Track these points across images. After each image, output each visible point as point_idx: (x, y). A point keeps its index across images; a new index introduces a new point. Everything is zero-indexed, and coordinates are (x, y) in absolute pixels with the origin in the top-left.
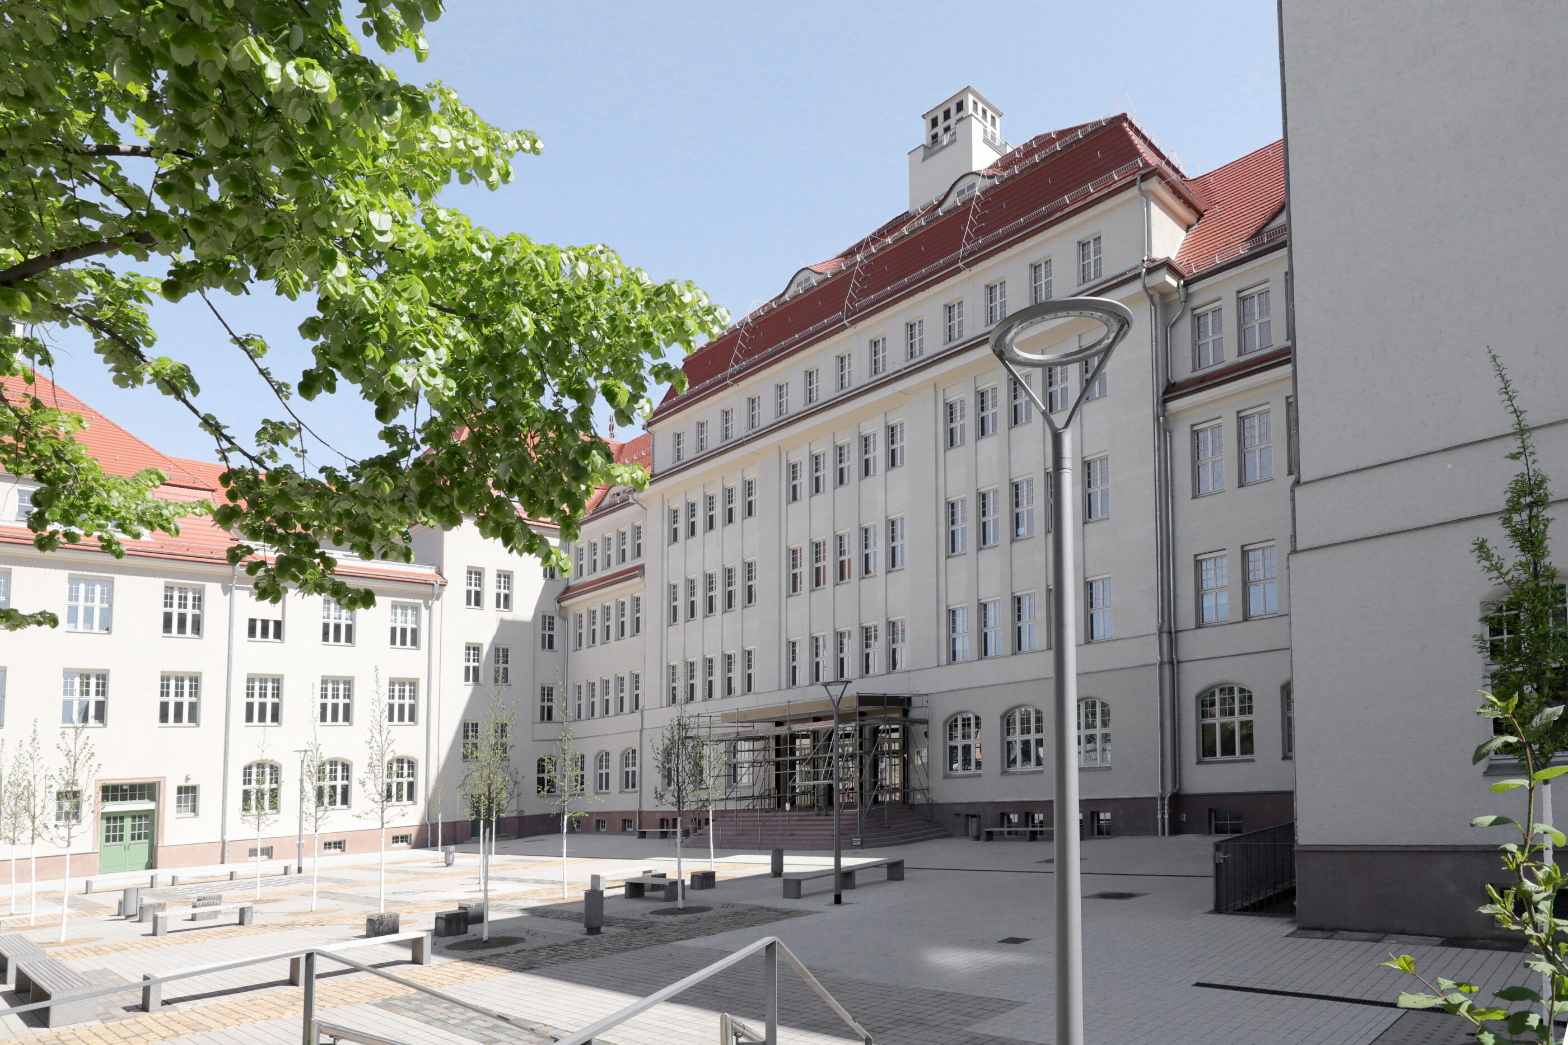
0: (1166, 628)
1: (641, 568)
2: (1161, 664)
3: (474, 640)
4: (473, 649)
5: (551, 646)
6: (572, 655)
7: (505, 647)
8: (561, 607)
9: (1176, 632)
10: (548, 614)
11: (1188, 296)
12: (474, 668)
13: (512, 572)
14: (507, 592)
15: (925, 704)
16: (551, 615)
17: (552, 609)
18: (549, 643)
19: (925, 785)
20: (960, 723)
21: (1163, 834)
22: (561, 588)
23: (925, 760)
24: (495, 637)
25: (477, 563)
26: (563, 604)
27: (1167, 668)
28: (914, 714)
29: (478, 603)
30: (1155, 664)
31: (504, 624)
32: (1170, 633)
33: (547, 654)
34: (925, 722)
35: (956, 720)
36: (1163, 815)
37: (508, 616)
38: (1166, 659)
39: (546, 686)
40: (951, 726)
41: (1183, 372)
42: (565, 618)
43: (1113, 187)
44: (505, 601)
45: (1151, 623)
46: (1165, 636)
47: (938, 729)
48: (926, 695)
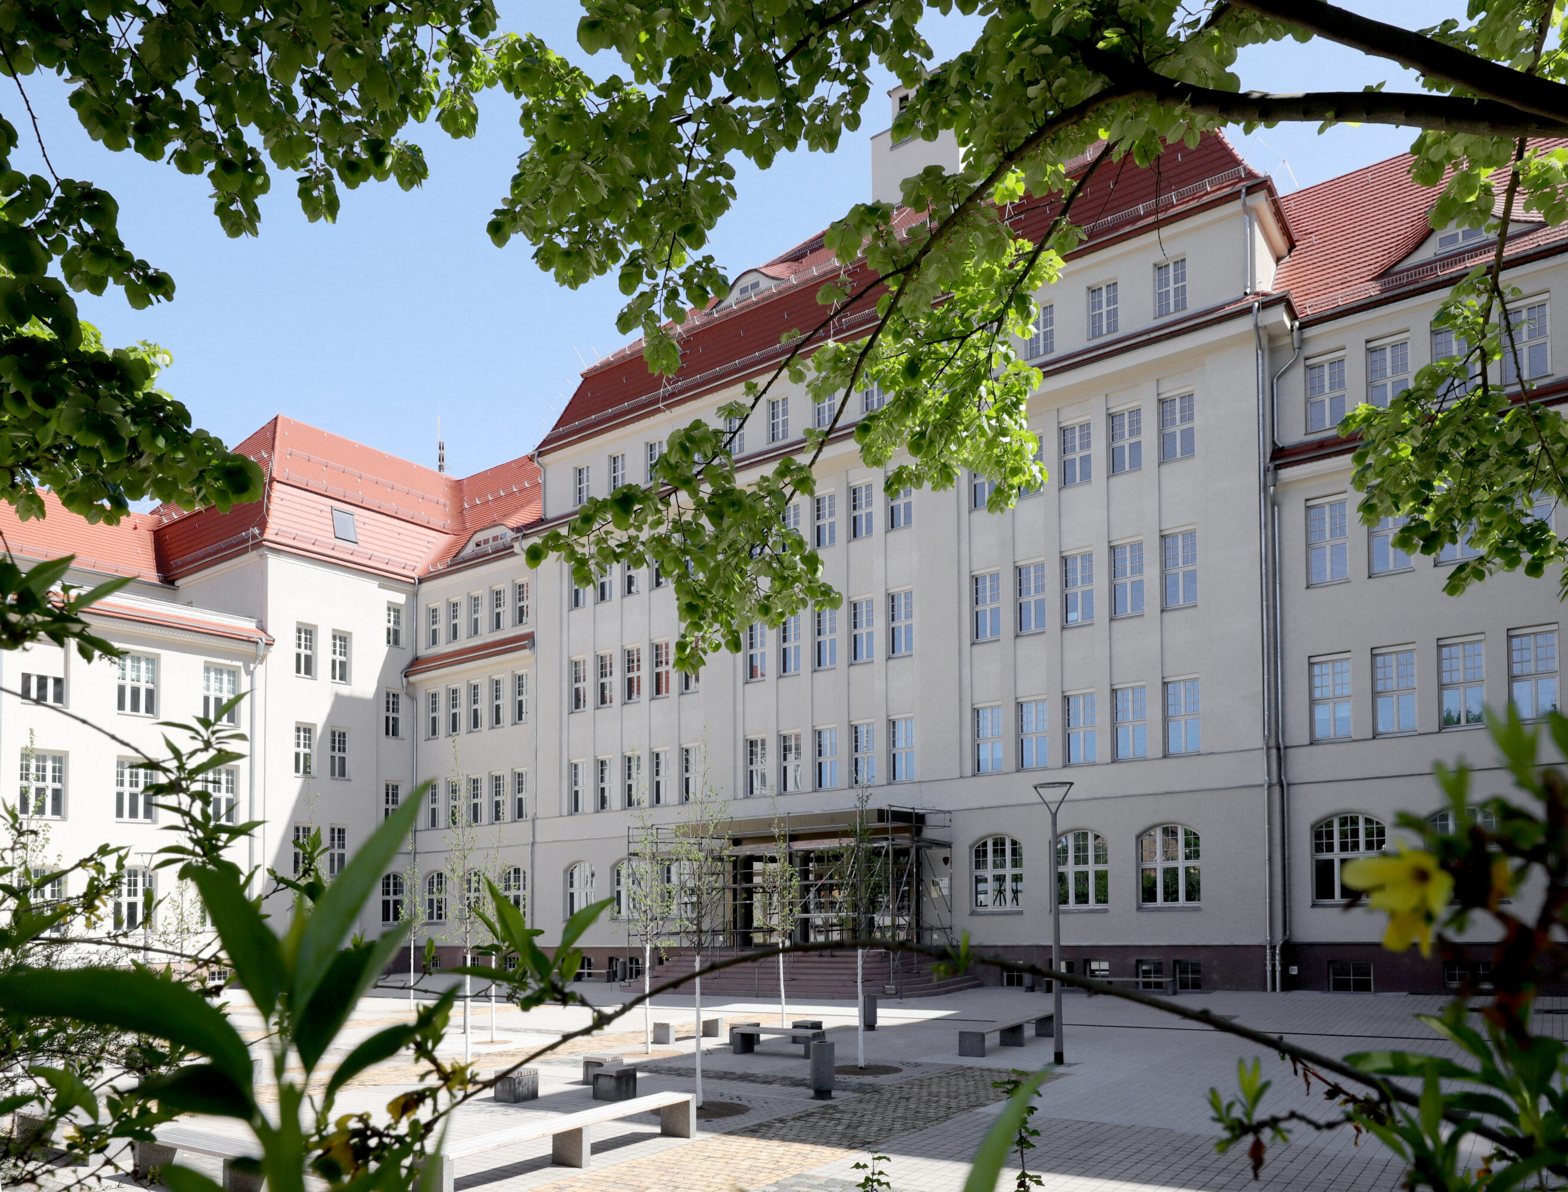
0: (1273, 743)
1: (530, 637)
2: (1270, 786)
3: (307, 719)
4: (304, 730)
5: (395, 733)
6: (422, 745)
7: (342, 730)
8: (409, 683)
9: (1286, 748)
10: (392, 691)
11: (1303, 342)
12: (305, 755)
13: (350, 634)
14: (343, 658)
15: (948, 823)
16: (396, 692)
17: (397, 684)
18: (392, 728)
19: (946, 924)
20: (990, 848)
21: (1274, 989)
22: (408, 659)
23: (946, 892)
24: (330, 716)
25: (308, 619)
26: (412, 679)
27: (1277, 790)
28: (928, 833)
29: (308, 671)
30: (1262, 786)
31: (339, 699)
32: (1279, 749)
33: (391, 741)
34: (948, 845)
35: (985, 844)
36: (1272, 964)
37: (344, 690)
38: (1275, 780)
39: (390, 783)
40: (977, 852)
41: (1293, 435)
42: (413, 698)
43: (1205, 199)
44: (341, 672)
45: (1254, 736)
46: (1274, 752)
47: (962, 855)
48: (949, 812)
